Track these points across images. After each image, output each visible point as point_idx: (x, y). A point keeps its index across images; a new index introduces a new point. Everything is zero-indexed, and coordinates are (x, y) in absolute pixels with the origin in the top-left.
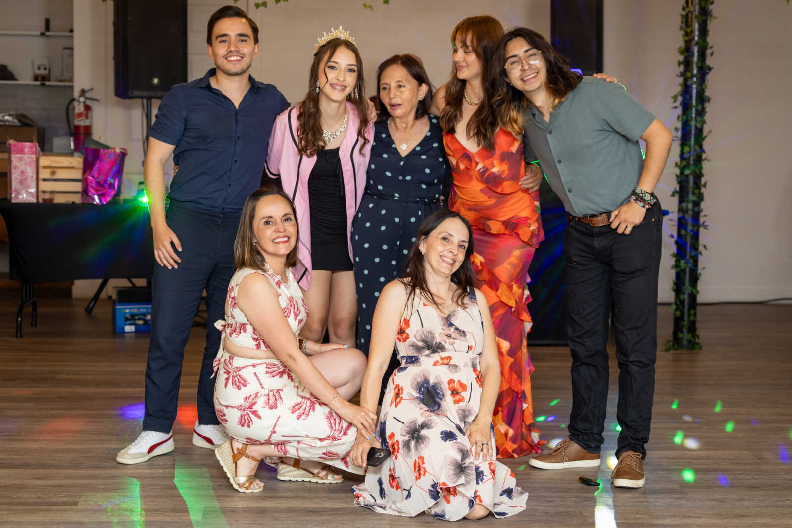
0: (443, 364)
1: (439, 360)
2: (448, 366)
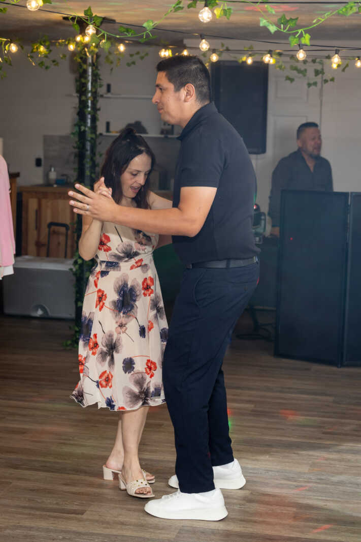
1: (135, 264)
2: (141, 267)
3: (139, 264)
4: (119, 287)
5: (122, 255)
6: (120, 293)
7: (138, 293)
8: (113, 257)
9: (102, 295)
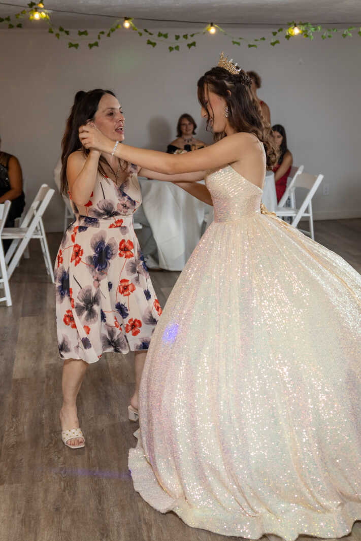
0: (117, 227)
1: (114, 223)
2: (120, 228)
3: (119, 224)
4: (97, 243)
5: (102, 211)
6: (96, 250)
7: (113, 252)
8: (93, 213)
9: (79, 250)
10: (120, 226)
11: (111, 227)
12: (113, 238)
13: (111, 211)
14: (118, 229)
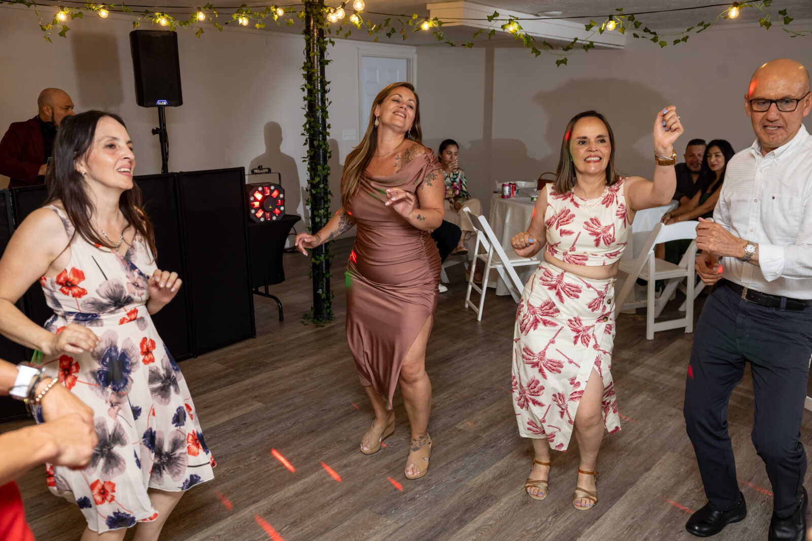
0: (131, 320)
1: (126, 317)
2: (136, 321)
3: (133, 316)
4: (102, 350)
5: (105, 301)
6: (103, 361)
7: (133, 360)
8: (90, 305)
9: (71, 364)
10: (135, 319)
11: (122, 322)
12: (129, 338)
13: (121, 296)
14: (133, 323)
